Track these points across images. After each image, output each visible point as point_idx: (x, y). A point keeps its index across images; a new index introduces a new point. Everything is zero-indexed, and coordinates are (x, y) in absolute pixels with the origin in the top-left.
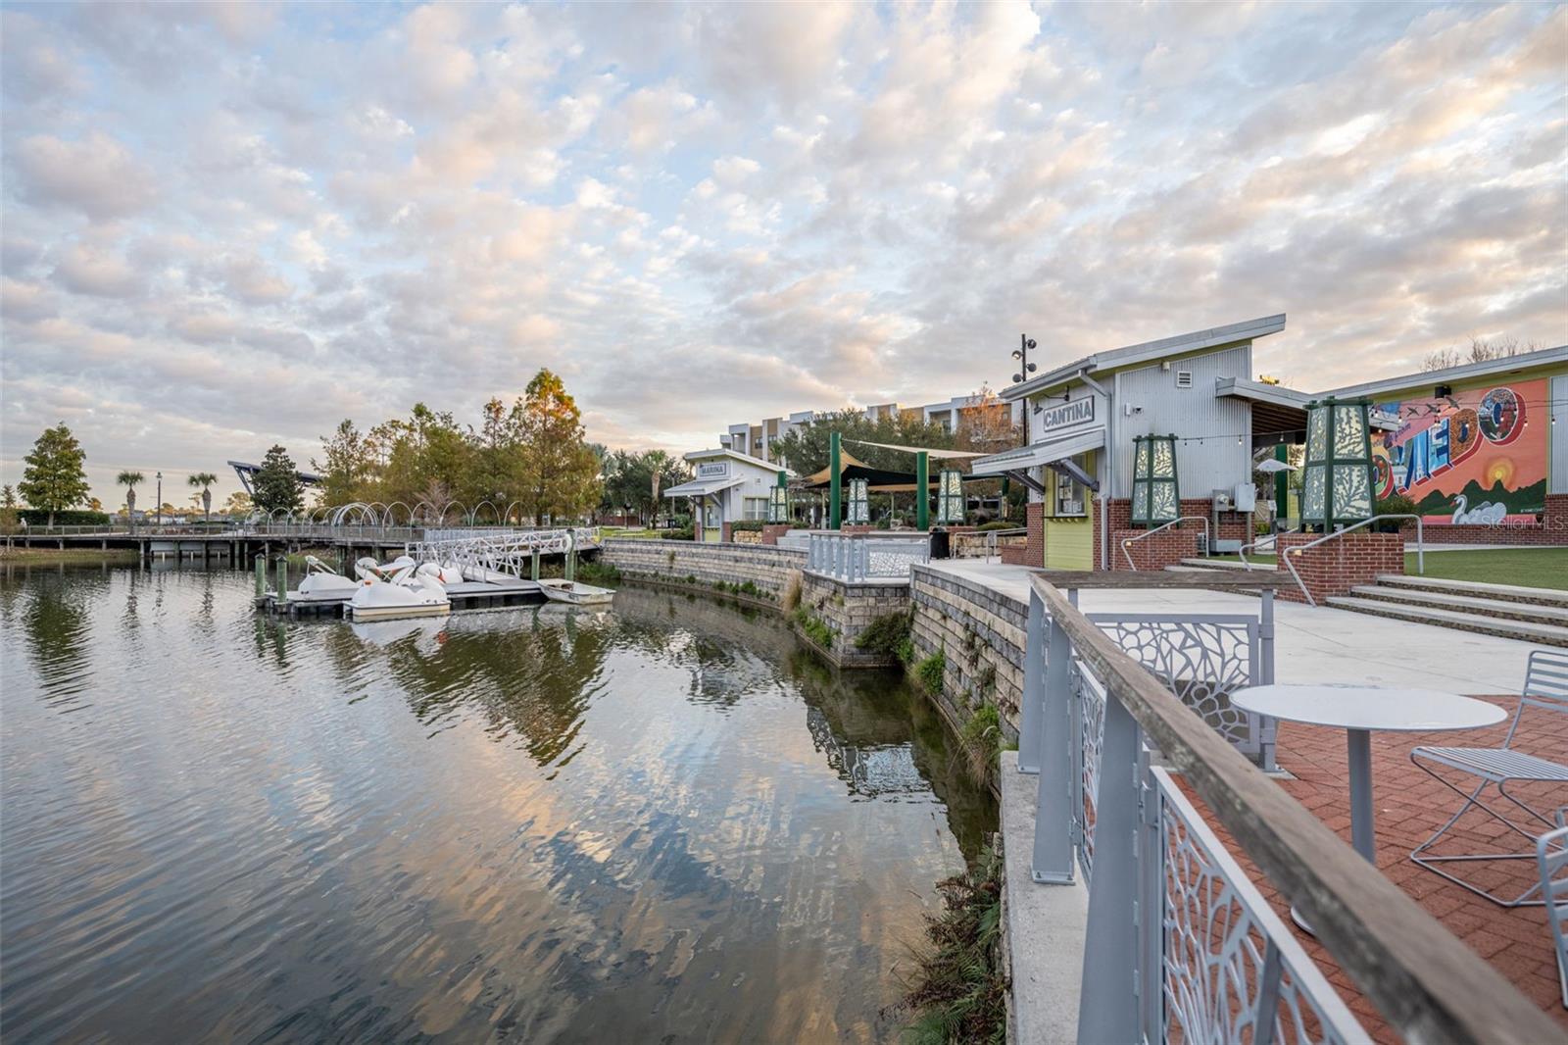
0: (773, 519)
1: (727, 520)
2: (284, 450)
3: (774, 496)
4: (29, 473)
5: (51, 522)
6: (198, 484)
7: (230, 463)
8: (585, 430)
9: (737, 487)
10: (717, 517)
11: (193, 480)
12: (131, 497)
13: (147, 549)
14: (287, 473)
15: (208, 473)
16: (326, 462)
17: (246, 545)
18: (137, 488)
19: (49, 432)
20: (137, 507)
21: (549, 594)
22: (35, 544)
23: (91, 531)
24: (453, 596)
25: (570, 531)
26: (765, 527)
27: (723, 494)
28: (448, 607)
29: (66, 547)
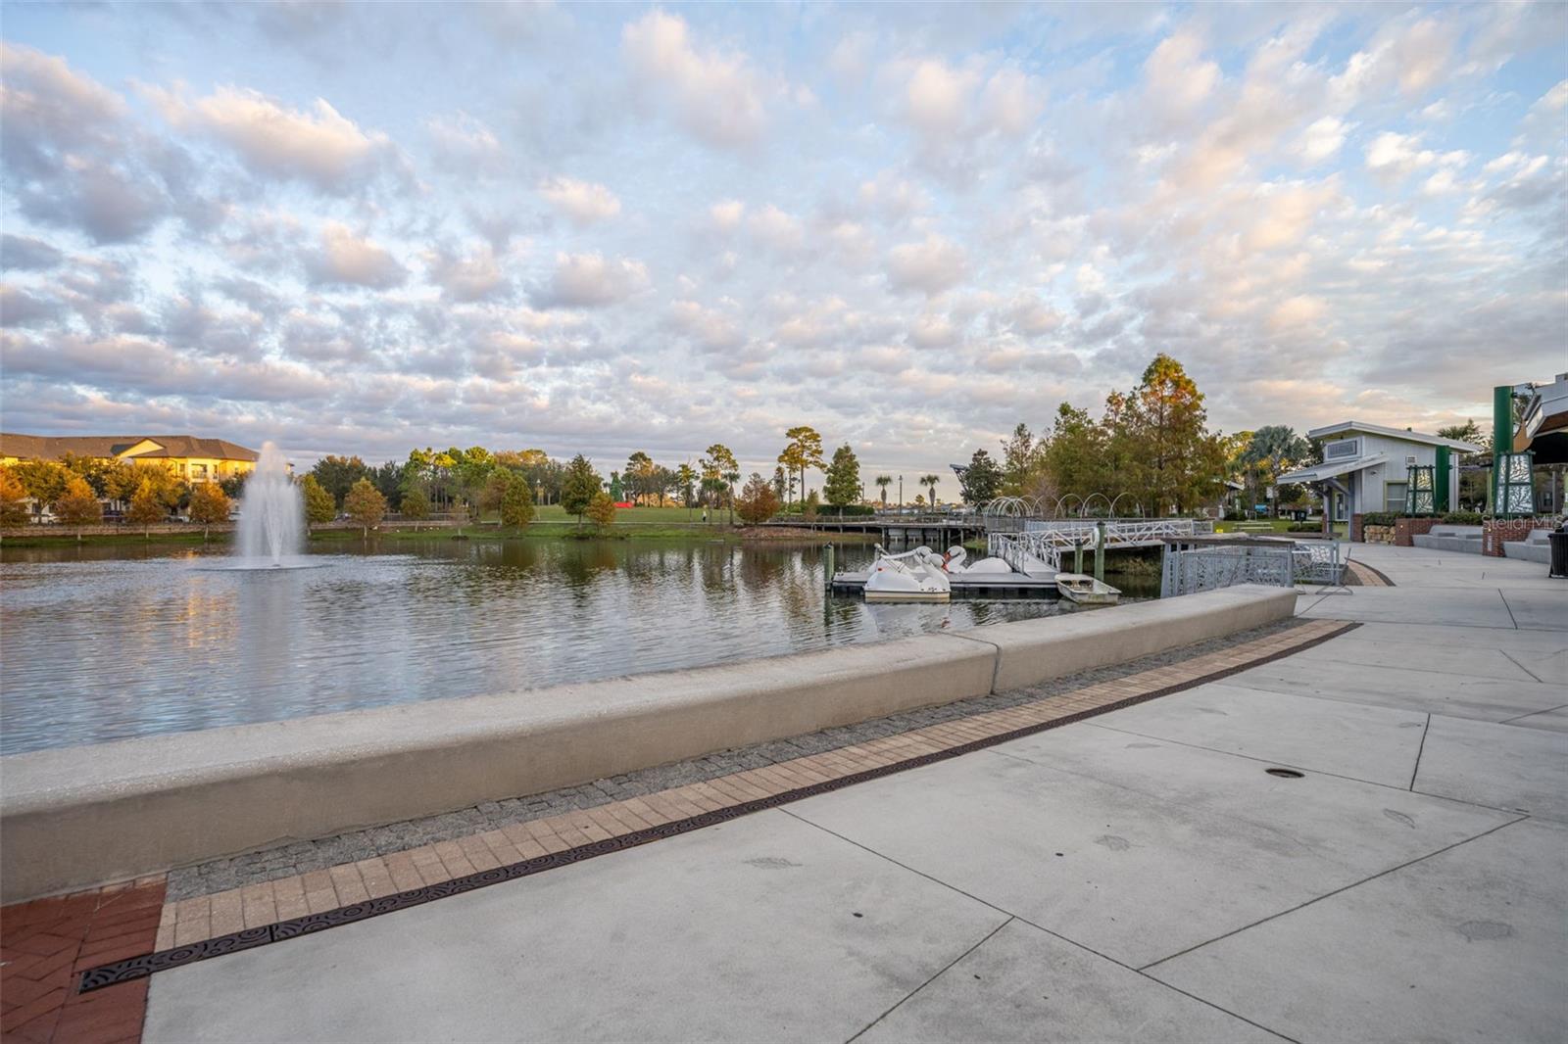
0: (1409, 511)
1: (1358, 511)
2: (986, 453)
3: (1411, 481)
4: (829, 480)
5: (841, 513)
6: (926, 484)
7: (951, 466)
8: (1207, 414)
9: (1373, 469)
10: (1347, 508)
11: (923, 481)
12: (884, 494)
13: (887, 534)
14: (986, 472)
15: (933, 474)
16: (1005, 463)
17: (949, 533)
18: (888, 488)
19: (839, 450)
20: (887, 502)
21: (1065, 591)
22: (828, 529)
23: (856, 520)
24: (955, 585)
25: (1100, 525)
26: (1398, 521)
27: (1352, 479)
28: (948, 595)
29: (844, 531)
